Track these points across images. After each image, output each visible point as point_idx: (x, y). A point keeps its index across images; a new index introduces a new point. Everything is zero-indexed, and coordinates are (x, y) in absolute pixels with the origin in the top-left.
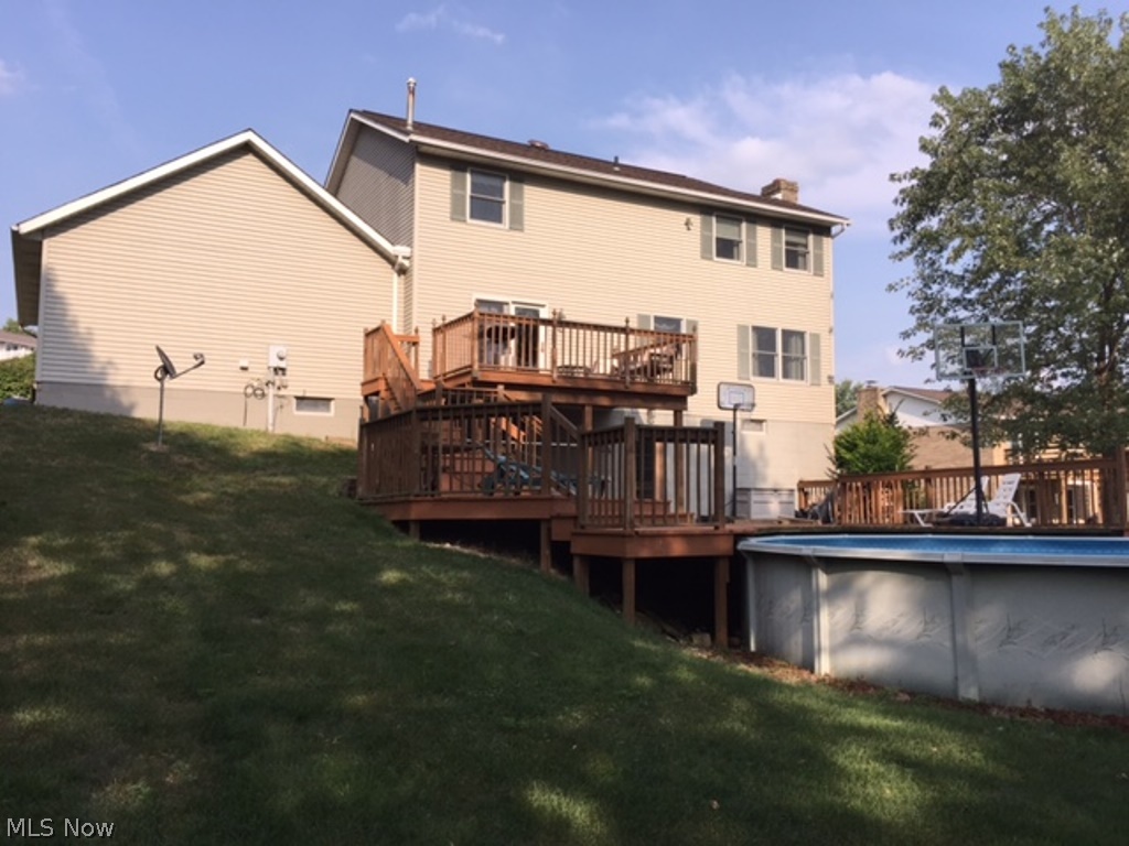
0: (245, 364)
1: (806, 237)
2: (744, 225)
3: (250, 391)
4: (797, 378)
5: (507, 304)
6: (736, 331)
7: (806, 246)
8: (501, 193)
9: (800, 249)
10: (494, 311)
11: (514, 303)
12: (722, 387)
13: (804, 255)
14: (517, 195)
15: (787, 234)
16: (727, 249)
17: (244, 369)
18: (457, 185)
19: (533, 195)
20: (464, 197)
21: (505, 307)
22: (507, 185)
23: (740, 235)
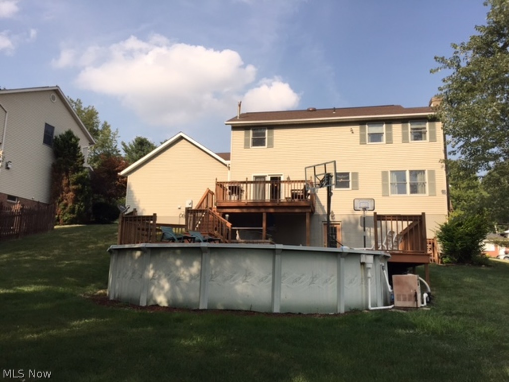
0: (179, 207)
1: (425, 124)
2: (384, 125)
3: (181, 216)
4: (422, 193)
5: (266, 176)
6: (380, 174)
7: (425, 128)
8: (264, 134)
9: (423, 130)
10: (262, 180)
11: (269, 175)
12: (355, 201)
13: (425, 133)
14: (271, 134)
15: (411, 125)
16: (376, 137)
17: (180, 209)
18: (247, 135)
19: (277, 133)
20: (249, 139)
21: (266, 178)
22: (267, 131)
23: (383, 130)
